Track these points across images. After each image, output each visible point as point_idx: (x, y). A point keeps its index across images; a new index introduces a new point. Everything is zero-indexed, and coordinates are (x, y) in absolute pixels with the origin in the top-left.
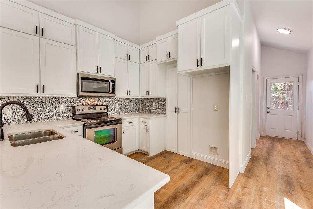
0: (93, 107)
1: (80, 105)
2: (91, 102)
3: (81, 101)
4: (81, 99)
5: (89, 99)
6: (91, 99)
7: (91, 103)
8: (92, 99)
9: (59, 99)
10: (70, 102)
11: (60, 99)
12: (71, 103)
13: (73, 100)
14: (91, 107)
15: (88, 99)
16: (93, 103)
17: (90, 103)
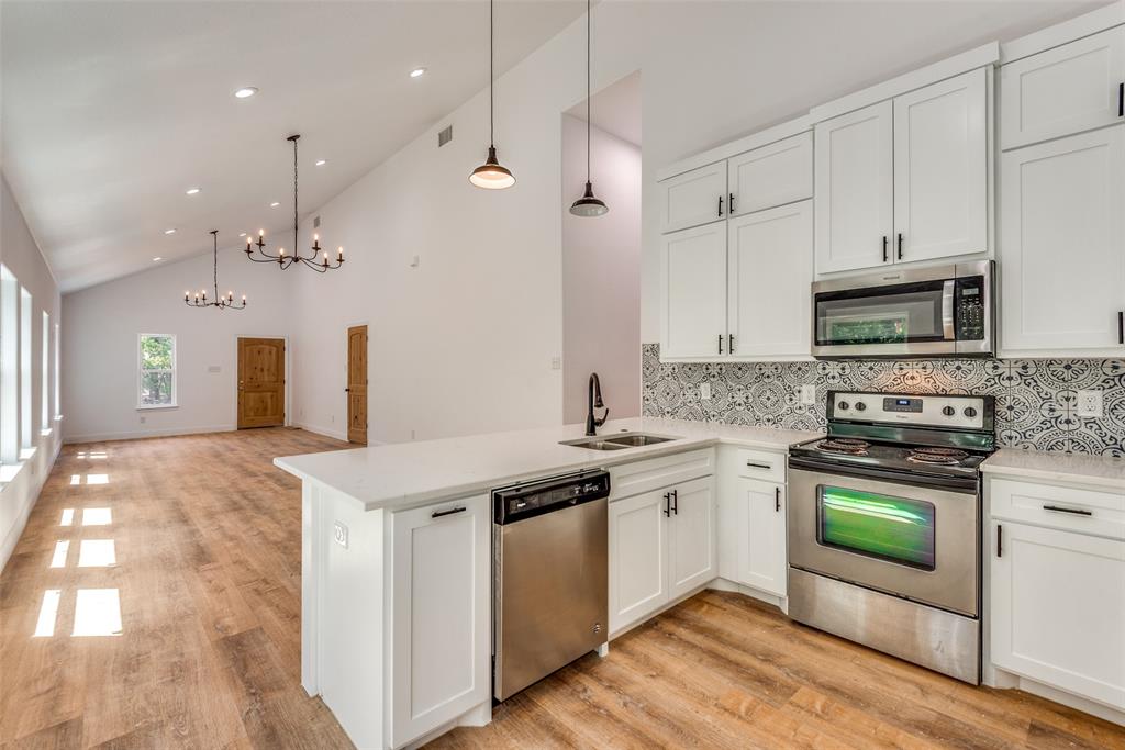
0: (908, 401)
1: (869, 390)
2: (912, 378)
3: (871, 374)
4: (871, 369)
5: (905, 366)
6: (912, 369)
7: (915, 382)
8: (921, 365)
9: (800, 369)
10: (833, 377)
11: (803, 368)
12: (836, 381)
13: (840, 371)
14: (898, 401)
15: (901, 369)
16: (923, 384)
17: (910, 382)
